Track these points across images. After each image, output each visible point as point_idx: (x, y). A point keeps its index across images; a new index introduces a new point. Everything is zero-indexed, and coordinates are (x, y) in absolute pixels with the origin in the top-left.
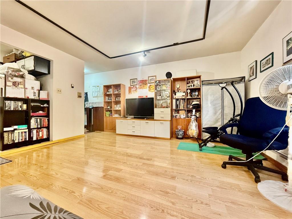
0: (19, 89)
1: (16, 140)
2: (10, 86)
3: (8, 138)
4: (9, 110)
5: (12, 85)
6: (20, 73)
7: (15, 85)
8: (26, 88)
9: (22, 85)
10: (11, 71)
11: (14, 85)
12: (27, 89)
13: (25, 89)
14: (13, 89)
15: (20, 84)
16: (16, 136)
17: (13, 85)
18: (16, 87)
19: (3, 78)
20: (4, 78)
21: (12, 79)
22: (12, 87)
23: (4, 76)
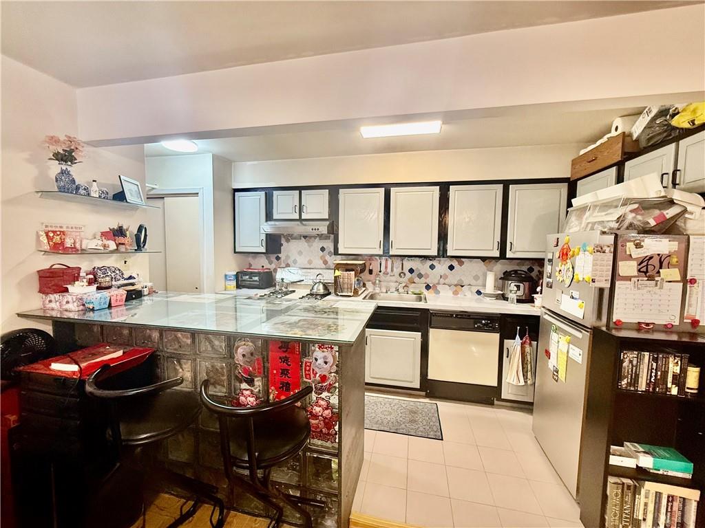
0: (661, 288)
1: (644, 520)
2: (628, 278)
3: (622, 506)
4: (632, 389)
5: (636, 273)
6: (665, 212)
7: (646, 273)
8: (689, 277)
9: (674, 266)
10: (631, 211)
11: (644, 269)
12: (693, 281)
13: (687, 281)
14: (639, 289)
15: (665, 264)
16: (646, 504)
17: (639, 271)
18: (651, 278)
19: (607, 250)
20: (612, 250)
21: (638, 246)
22: (636, 279)
23: (610, 239)
